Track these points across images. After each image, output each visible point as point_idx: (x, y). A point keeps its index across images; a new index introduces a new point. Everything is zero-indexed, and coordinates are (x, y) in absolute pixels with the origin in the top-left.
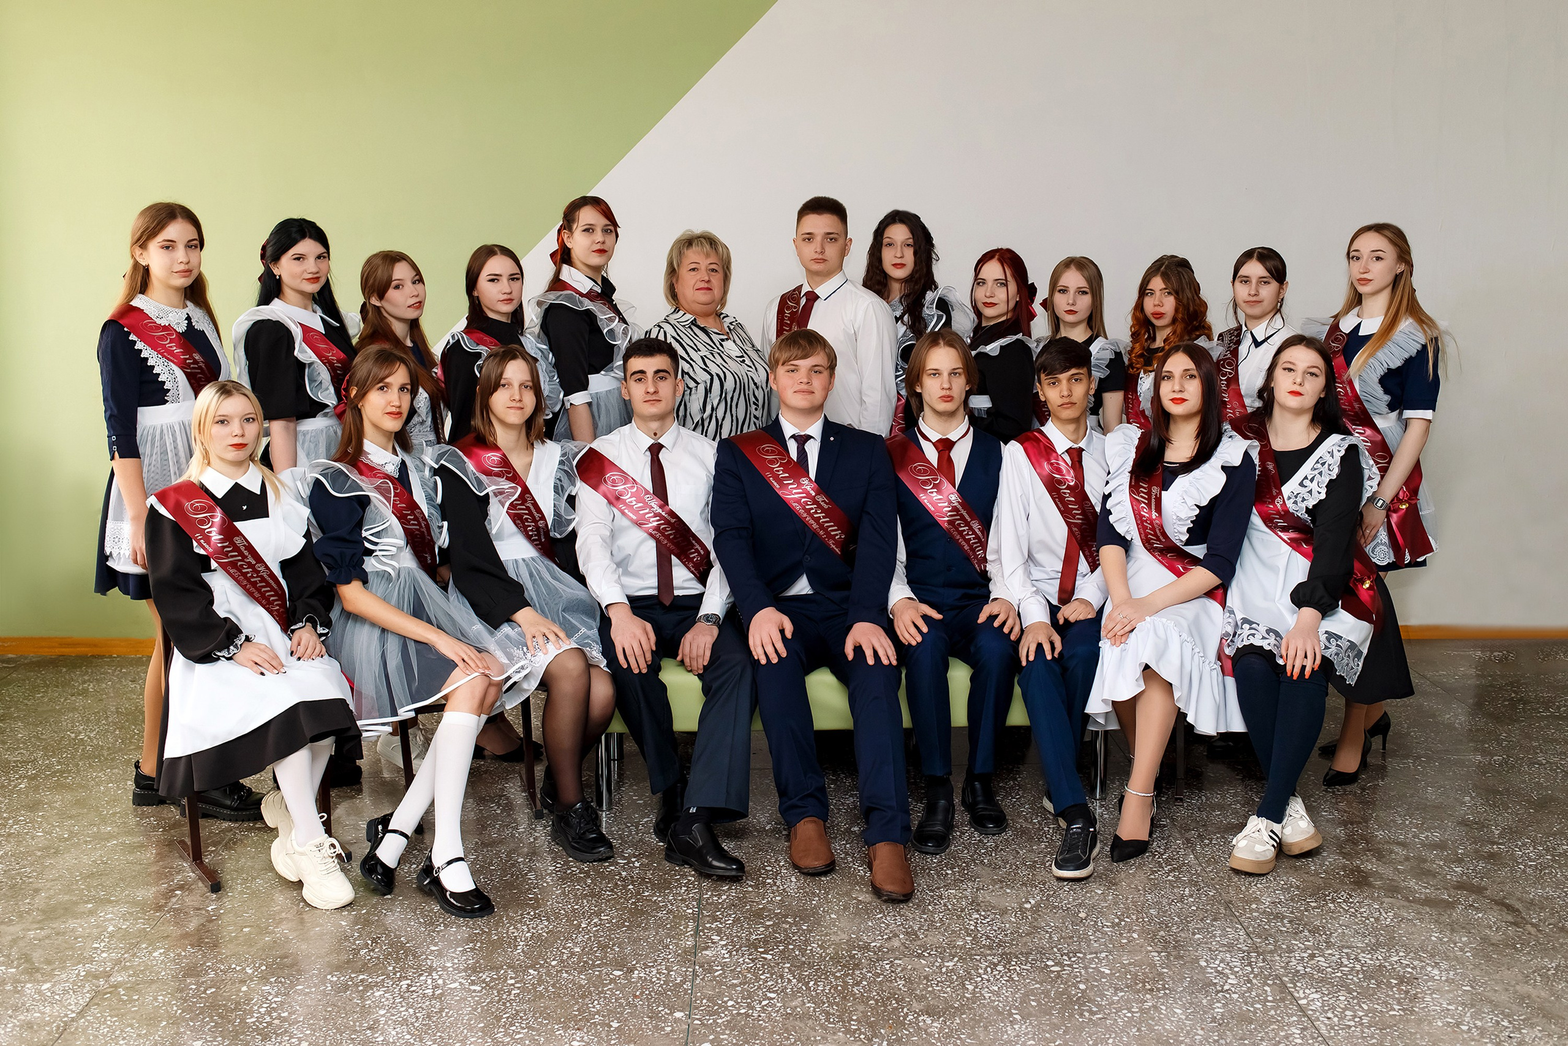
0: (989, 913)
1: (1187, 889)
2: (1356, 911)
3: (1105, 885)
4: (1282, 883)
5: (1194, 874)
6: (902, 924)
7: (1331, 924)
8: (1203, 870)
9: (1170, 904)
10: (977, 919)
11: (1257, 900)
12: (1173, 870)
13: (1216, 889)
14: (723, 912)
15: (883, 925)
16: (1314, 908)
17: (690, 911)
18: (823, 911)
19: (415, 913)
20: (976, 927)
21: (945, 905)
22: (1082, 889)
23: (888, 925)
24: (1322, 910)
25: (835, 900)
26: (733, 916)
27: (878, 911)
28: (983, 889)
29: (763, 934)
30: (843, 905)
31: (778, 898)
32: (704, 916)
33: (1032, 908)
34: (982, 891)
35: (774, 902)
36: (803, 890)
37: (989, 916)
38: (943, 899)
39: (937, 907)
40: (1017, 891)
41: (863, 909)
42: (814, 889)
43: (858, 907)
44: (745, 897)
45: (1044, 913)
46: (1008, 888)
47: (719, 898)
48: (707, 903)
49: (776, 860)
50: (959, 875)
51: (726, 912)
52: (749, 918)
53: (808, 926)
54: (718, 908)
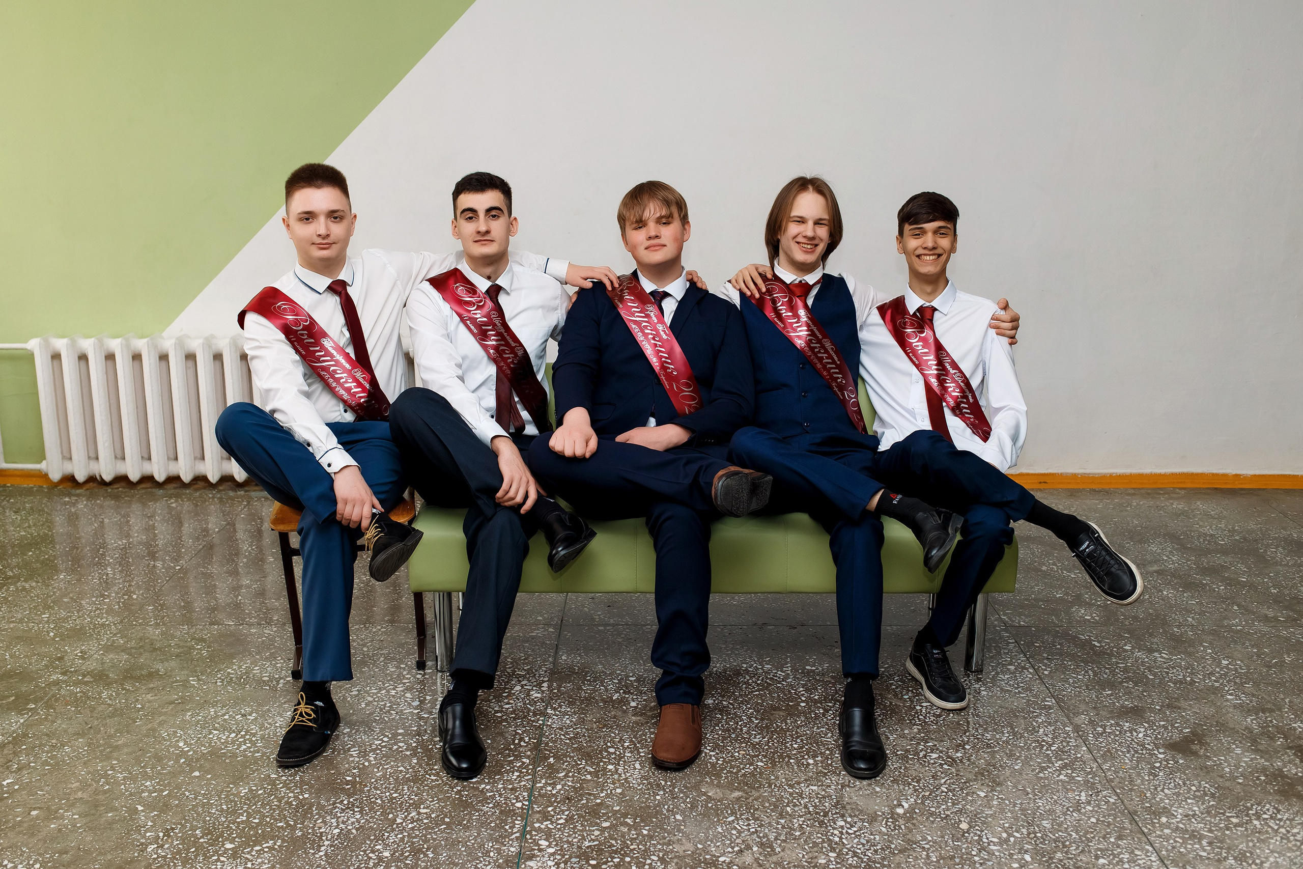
0: (856, 819)
1: (1083, 794)
2: (1288, 832)
3: (988, 786)
4: (1194, 788)
5: (1089, 773)
6: (756, 831)
7: (1260, 849)
8: (1100, 766)
9: (1065, 814)
10: (842, 827)
11: (1167, 812)
12: (1064, 767)
13: (1117, 794)
14: (555, 807)
15: (734, 832)
16: (1236, 825)
17: (519, 805)
18: (668, 810)
19: (219, 797)
20: (841, 838)
21: (806, 807)
22: (962, 789)
23: (739, 832)
24: (1246, 829)
25: (682, 795)
26: (567, 813)
27: (729, 812)
28: (849, 786)
29: (597, 840)
30: (690, 803)
31: (619, 791)
32: (534, 813)
33: (904, 814)
34: (848, 789)
35: (614, 795)
36: (647, 780)
37: (856, 823)
38: (803, 798)
39: (796, 809)
40: (888, 789)
41: (713, 809)
42: (659, 780)
43: (706, 806)
44: (582, 788)
45: (919, 822)
46: (878, 786)
47: (553, 788)
48: (539, 795)
49: (621, 739)
50: (822, 766)
51: (559, 807)
52: (584, 817)
53: (649, 830)
54: (550, 802)
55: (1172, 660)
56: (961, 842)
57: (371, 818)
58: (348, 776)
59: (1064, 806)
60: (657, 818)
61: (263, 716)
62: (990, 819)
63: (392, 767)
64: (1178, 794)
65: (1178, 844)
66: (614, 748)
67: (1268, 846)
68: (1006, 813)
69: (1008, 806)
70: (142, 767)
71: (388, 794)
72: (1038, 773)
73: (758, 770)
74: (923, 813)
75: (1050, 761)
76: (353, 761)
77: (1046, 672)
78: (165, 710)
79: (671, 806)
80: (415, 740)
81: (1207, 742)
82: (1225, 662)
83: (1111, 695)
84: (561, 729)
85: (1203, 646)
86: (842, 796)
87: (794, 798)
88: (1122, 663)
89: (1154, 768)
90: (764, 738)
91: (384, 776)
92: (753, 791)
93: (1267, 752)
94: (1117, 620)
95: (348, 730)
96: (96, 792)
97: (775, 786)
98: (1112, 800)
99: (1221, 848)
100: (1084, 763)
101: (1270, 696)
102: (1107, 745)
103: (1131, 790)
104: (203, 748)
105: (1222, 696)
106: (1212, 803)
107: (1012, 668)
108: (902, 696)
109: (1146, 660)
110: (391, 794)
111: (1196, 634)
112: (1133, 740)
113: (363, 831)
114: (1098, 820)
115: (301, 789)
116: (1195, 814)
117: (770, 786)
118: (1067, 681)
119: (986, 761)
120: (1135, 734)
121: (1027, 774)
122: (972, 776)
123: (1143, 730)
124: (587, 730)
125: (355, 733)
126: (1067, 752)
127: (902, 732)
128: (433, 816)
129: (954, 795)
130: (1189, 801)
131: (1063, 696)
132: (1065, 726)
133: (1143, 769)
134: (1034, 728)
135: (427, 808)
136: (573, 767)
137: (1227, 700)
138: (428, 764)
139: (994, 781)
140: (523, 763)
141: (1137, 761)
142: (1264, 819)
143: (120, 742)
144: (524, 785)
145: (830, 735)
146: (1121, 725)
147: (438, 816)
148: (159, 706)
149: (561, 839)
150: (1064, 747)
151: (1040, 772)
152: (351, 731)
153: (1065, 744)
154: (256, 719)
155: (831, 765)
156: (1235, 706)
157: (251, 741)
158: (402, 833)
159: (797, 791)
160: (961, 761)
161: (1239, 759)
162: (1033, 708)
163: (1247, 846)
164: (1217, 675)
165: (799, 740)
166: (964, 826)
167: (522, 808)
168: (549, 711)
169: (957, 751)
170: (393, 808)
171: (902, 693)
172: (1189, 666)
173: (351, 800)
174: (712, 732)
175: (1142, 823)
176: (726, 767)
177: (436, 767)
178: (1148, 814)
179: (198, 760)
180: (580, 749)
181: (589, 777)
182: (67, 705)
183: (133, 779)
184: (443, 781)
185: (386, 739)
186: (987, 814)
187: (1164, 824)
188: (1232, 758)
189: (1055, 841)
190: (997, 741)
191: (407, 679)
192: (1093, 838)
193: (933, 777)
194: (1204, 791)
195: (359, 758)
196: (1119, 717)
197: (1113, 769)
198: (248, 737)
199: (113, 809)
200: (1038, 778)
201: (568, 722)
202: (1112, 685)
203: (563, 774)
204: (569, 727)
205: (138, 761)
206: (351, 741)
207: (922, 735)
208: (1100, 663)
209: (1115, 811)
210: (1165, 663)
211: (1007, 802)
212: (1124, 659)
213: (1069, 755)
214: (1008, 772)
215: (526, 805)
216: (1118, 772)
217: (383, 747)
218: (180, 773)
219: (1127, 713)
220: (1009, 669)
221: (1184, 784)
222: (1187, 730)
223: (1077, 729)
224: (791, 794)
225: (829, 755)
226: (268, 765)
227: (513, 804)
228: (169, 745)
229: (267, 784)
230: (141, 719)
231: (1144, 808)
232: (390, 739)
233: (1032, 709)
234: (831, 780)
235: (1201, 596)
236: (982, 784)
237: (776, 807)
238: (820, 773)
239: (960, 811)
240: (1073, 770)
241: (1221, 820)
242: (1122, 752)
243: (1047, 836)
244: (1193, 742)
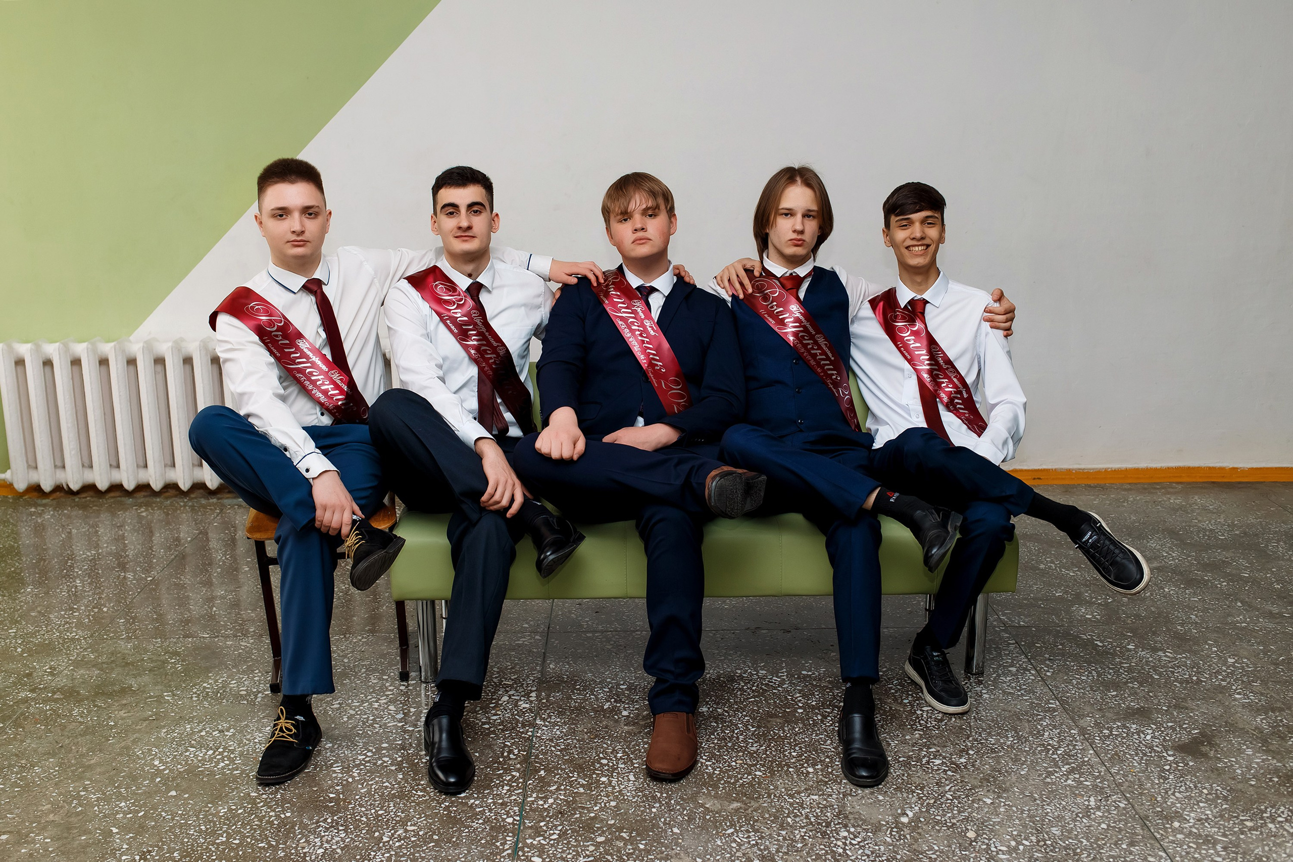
0: (859, 829)
1: (1092, 799)
3: (994, 792)
4: (1205, 791)
5: (1097, 777)
6: (757, 844)
7: (1276, 853)
8: (1108, 770)
9: (1074, 820)
10: (845, 838)
11: (1179, 816)
12: (1072, 771)
13: (1127, 799)
14: (548, 822)
15: (734, 845)
16: (1251, 829)
17: (510, 820)
18: (665, 824)
19: (198, 817)
20: (845, 849)
21: (807, 817)
22: (967, 796)
23: (739, 845)
24: (1261, 833)
25: (678, 807)
26: (560, 828)
27: (728, 824)
28: (851, 795)
29: (592, 855)
30: (687, 815)
31: (613, 804)
32: (525, 828)
33: (909, 823)
34: (850, 798)
35: (608, 808)
36: (642, 792)
37: (859, 833)
38: (804, 808)
39: (797, 819)
40: (891, 798)
41: (711, 821)
42: (655, 792)
43: (704, 818)
44: (574, 801)
45: (924, 831)
46: (880, 794)
47: (545, 802)
48: (531, 809)
49: (614, 750)
50: (822, 775)
51: (552, 822)
52: (578, 832)
53: (646, 845)
54: (542, 817)
55: (1177, 659)
56: (969, 851)
57: (356, 836)
58: (332, 793)
59: (1073, 812)
60: (653, 832)
61: (241, 732)
62: (997, 827)
63: (377, 783)
64: (1189, 798)
65: (1192, 850)
66: (606, 759)
67: (1285, 850)
68: (1014, 820)
69: (1016, 813)
70: (116, 788)
71: (373, 811)
72: (1045, 778)
73: (756, 780)
74: (928, 822)
75: (1056, 766)
76: (336, 777)
77: (1048, 674)
78: (139, 727)
79: (668, 819)
80: (400, 754)
81: (1217, 743)
82: (1231, 660)
83: (1117, 696)
84: (551, 740)
85: (1208, 644)
86: (844, 806)
87: (795, 808)
88: (1126, 663)
89: (1163, 770)
90: (762, 746)
91: (369, 792)
92: (752, 801)
93: (1279, 753)
94: (1119, 619)
95: (330, 745)
96: (69, 815)
97: (775, 796)
98: (1122, 805)
99: (1237, 853)
100: (1092, 767)
101: (1278, 694)
102: (1114, 748)
103: (1141, 794)
104: (179, 766)
105: (1230, 695)
106: (1225, 806)
107: (1014, 669)
108: (902, 700)
109: (1151, 659)
110: (377, 811)
111: (1201, 631)
112: (1140, 742)
113: (348, 850)
114: (1109, 826)
115: (282, 807)
116: (1208, 818)
117: (769, 796)
118: (1070, 682)
119: (991, 766)
120: (1142, 736)
121: (1034, 780)
122: (978, 783)
123: (1150, 732)
124: (578, 741)
125: (338, 748)
126: (1073, 756)
127: (903, 738)
128: (421, 833)
129: (959, 803)
130: (1201, 805)
131: (1067, 698)
132: (1070, 729)
133: (1152, 772)
134: (1038, 732)
135: (414, 825)
136: (564, 779)
137: (1235, 699)
138: (414, 780)
139: (1000, 788)
140: (513, 776)
141: (1146, 764)
142: (1279, 822)
143: (92, 762)
144: (514, 800)
145: (829, 742)
146: (1128, 727)
147: (427, 833)
148: (133, 723)
149: (555, 855)
150: (1071, 751)
151: (1046, 777)
152: (333, 746)
153: (1071, 747)
154: (234, 735)
155: (831, 773)
156: (1243, 705)
157: (229, 758)
158: (389, 852)
159: (798, 801)
160: (965, 767)
161: (1250, 760)
162: (1037, 711)
163: (1263, 851)
164: (1224, 673)
165: (797, 748)
166: (971, 834)
167: (513, 823)
168: (538, 722)
169: (961, 757)
170: (379, 826)
171: (901, 697)
172: (1195, 665)
173: (335, 818)
174: (707, 741)
175: (1154, 829)
176: (723, 777)
177: (422, 783)
178: (1159, 819)
179: (174, 779)
180: (572, 761)
181: (581, 790)
182: (36, 723)
183: (107, 799)
184: (430, 797)
185: (369, 754)
186: (994, 822)
187: (1176, 829)
188: (1243, 759)
189: (1066, 848)
190: (1001, 745)
191: (390, 690)
192: (1105, 844)
193: (937, 784)
194: (1216, 794)
195: (342, 774)
196: (1125, 719)
197: (1122, 772)
198: (226, 754)
199: (86, 832)
200: (1045, 783)
201: (558, 733)
202: (1116, 686)
203: (555, 787)
204: (559, 738)
205: (112, 781)
206: (334, 756)
207: (924, 740)
208: (1103, 663)
209: (1126, 816)
210: (1170, 662)
211: (1014, 809)
212: (1128, 659)
213: (1076, 759)
214: (1014, 778)
215: (517, 821)
216: (1128, 776)
217: (367, 762)
218: (156, 792)
219: (1133, 714)
220: (1010, 671)
221: (1196, 787)
222: (1196, 731)
223: (1083, 731)
224: (791, 804)
225: (829, 762)
226: (247, 783)
227: (504, 820)
228: (144, 764)
229: (247, 803)
230: (114, 737)
231: (1155, 813)
232: (374, 754)
233: (1035, 712)
234: (832, 789)
235: (1203, 593)
236: (988, 791)
237: (776, 818)
238: (820, 781)
239: (967, 819)
240: (1081, 774)
241: (1235, 823)
242: (1130, 755)
243: (1057, 843)
244: (1202, 743)
